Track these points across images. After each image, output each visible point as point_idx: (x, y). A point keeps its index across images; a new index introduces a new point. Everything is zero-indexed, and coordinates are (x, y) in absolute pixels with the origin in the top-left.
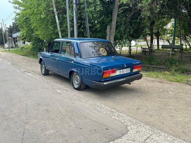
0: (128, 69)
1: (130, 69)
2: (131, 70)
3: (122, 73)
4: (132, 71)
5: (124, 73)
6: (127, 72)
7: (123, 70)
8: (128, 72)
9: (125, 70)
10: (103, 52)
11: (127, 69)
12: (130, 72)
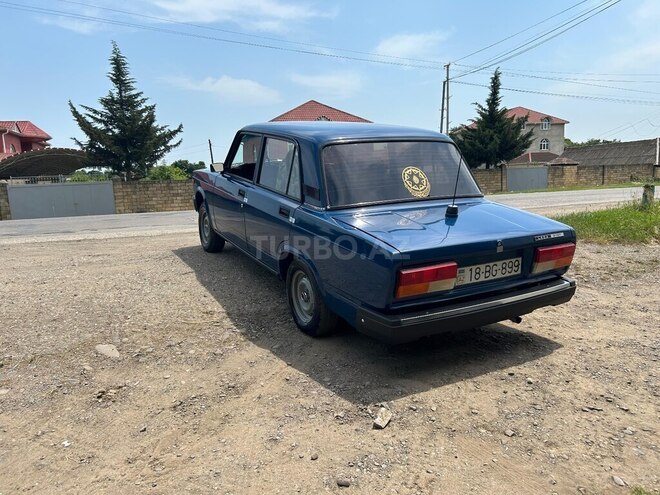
0: (513, 260)
1: (520, 259)
2: (527, 267)
3: (482, 279)
4: (531, 269)
5: (491, 278)
6: (507, 275)
7: (491, 264)
8: (513, 273)
9: (499, 263)
10: (414, 184)
11: (507, 261)
12: (519, 272)
